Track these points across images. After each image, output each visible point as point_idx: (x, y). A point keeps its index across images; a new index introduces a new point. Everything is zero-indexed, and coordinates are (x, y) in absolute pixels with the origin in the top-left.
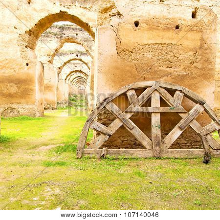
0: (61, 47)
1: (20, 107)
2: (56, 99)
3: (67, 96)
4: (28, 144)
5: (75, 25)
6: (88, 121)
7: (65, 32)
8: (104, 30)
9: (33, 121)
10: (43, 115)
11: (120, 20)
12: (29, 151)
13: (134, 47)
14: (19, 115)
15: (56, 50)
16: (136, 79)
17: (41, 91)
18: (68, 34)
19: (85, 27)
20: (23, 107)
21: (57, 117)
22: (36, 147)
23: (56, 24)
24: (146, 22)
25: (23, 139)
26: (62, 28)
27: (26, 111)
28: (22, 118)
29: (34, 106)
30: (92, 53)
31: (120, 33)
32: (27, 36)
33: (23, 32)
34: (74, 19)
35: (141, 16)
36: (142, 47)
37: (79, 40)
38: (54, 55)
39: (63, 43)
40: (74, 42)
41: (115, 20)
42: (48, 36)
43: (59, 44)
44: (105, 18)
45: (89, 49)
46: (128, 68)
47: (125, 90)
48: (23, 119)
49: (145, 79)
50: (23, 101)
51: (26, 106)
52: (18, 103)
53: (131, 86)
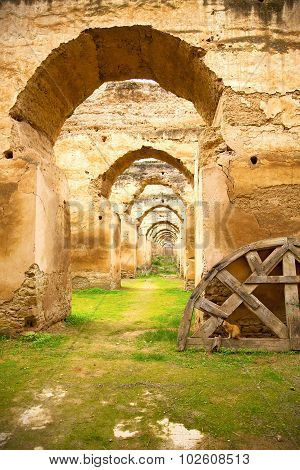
0: (142, 191)
1: (90, 276)
2: (135, 263)
3: (148, 259)
4: (107, 328)
5: (160, 162)
6: (192, 298)
7: (147, 171)
8: (209, 172)
9: (108, 295)
10: (119, 287)
11: (231, 157)
12: (111, 338)
13: (251, 192)
14: (90, 287)
15: (135, 196)
16: (258, 236)
17: (117, 252)
18: (151, 173)
19: (176, 163)
20: (95, 276)
21: (137, 290)
22: (118, 332)
23: (136, 162)
24: (267, 157)
25: (100, 321)
26: (143, 167)
27: (99, 281)
28: (93, 290)
29: (108, 274)
30: (184, 197)
31: (231, 174)
32: (101, 181)
33: (96, 177)
34: (161, 155)
35: (260, 150)
36: (265, 190)
37: (166, 180)
38: (132, 203)
39: (144, 186)
40: (159, 183)
41: (224, 158)
42: (125, 178)
43: (139, 187)
44: (210, 156)
45: (180, 192)
46: (246, 221)
47: (243, 252)
48: (95, 292)
49: (271, 235)
50: (94, 267)
51: (98, 275)
52: (87, 271)
53: (252, 246)
